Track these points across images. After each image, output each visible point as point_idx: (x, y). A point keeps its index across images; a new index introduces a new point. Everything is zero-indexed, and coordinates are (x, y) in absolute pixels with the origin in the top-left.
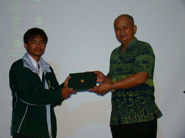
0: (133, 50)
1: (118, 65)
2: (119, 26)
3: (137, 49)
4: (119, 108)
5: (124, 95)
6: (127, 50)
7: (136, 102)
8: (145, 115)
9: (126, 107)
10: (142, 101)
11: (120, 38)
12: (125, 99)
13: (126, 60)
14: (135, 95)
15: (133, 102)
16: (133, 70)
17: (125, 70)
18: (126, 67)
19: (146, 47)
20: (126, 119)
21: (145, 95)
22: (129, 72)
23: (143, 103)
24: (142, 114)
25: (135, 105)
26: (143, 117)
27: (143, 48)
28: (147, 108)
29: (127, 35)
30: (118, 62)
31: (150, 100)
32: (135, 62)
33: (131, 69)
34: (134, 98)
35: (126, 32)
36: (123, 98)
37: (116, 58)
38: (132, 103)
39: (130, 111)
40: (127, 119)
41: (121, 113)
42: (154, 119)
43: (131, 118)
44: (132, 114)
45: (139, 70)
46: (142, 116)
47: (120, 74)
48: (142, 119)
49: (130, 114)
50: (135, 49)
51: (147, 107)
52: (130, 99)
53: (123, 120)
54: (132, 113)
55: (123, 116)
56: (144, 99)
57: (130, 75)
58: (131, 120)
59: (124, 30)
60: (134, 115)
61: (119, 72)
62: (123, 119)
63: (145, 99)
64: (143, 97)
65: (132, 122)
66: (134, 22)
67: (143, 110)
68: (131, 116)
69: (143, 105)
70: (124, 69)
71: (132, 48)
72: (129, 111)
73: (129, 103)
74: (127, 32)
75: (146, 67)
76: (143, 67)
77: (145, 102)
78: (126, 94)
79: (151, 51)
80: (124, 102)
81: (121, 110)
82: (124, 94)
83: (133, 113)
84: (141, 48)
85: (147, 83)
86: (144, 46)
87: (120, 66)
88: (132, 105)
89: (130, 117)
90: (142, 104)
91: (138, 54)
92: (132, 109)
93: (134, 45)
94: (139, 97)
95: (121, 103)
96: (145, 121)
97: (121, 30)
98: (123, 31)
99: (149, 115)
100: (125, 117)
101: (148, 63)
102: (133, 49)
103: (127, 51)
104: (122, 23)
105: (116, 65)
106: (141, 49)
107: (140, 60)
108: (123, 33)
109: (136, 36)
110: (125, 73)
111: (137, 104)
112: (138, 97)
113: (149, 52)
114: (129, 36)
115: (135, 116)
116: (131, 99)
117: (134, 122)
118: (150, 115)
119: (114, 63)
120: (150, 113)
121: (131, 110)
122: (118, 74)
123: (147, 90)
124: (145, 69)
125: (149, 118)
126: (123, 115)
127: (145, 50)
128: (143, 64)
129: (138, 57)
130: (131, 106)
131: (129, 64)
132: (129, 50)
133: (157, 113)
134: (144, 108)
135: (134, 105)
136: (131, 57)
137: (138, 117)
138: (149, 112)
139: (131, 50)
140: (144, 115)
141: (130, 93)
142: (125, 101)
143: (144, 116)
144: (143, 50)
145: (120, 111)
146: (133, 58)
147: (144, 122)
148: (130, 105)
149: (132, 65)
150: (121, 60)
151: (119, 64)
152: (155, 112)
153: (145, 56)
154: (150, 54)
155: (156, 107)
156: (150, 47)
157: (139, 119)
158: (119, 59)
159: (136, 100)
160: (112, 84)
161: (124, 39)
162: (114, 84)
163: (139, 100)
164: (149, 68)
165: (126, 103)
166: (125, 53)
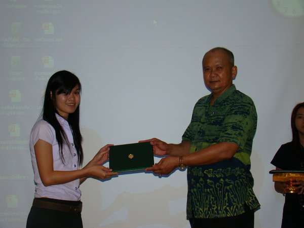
0: (225, 105)
1: (201, 125)
2: (210, 65)
4: (194, 192)
5: (200, 174)
7: (217, 186)
9: (203, 192)
10: (226, 184)
11: (209, 84)
12: (201, 180)
14: (217, 176)
17: (208, 136)
18: (209, 130)
19: (243, 104)
21: (233, 177)
22: (213, 139)
23: (228, 188)
24: (225, 205)
25: (216, 189)
26: (226, 209)
27: (240, 104)
28: (233, 196)
29: (219, 81)
30: (202, 120)
31: (240, 184)
35: (219, 77)
36: (200, 177)
37: (200, 114)
38: (212, 187)
39: (209, 199)
40: (203, 210)
41: (195, 201)
42: (243, 214)
43: (209, 210)
44: (210, 204)
45: (224, 138)
46: (224, 208)
48: (224, 213)
49: (208, 203)
50: (227, 104)
51: (233, 194)
52: (208, 180)
53: (197, 211)
54: (210, 201)
55: (198, 206)
56: (230, 182)
57: (215, 143)
58: (208, 213)
59: (217, 73)
60: (213, 206)
61: (201, 138)
62: (198, 209)
63: (232, 182)
64: (229, 180)
65: (209, 216)
67: (226, 198)
68: (208, 206)
69: (227, 191)
70: (207, 133)
71: (224, 101)
72: (207, 199)
73: (207, 186)
74: (221, 75)
75: (235, 136)
76: (232, 134)
77: (231, 186)
78: (203, 172)
79: (251, 110)
80: (200, 184)
81: (196, 196)
82: (201, 172)
83: (211, 203)
84: (236, 104)
85: (238, 157)
87: (204, 127)
88: (211, 189)
89: (207, 209)
90: (226, 189)
91: (230, 113)
93: (228, 98)
95: (196, 185)
96: (228, 215)
97: (212, 71)
99: (235, 207)
100: (200, 207)
101: (242, 130)
102: (225, 103)
104: (216, 61)
105: (199, 125)
106: (236, 106)
108: (214, 77)
110: (208, 140)
111: (218, 189)
112: (222, 180)
113: (246, 113)
114: (223, 83)
116: (211, 181)
117: (213, 216)
118: (237, 207)
119: (197, 121)
120: (238, 203)
121: (210, 197)
123: (237, 169)
124: (233, 138)
125: (235, 211)
126: (198, 204)
127: (242, 108)
128: (232, 130)
129: (229, 116)
130: (210, 191)
131: (214, 126)
132: (220, 104)
133: (251, 203)
134: (228, 195)
135: (213, 190)
136: (219, 117)
137: (219, 208)
138: (235, 202)
139: (222, 105)
140: (227, 206)
141: (209, 172)
142: (202, 182)
143: (228, 208)
144: (239, 108)
145: (195, 198)
146: (222, 117)
147: (227, 217)
149: (219, 129)
150: (206, 118)
152: (246, 202)
153: (239, 117)
154: (248, 114)
155: (251, 194)
156: (251, 103)
157: (220, 212)
158: (204, 115)
159: (218, 183)
160: (181, 157)
161: (216, 87)
162: (184, 158)
163: (223, 183)
164: (242, 136)
165: (202, 185)
166: (213, 108)
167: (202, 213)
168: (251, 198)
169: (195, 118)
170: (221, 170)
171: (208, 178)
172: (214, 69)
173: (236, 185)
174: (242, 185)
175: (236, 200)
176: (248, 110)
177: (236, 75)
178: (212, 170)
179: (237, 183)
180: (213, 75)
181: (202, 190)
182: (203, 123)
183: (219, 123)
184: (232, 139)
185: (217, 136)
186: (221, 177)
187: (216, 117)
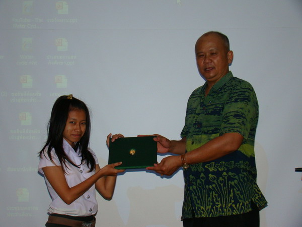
0: (222, 93)
1: (196, 116)
2: (204, 50)
3: (229, 92)
4: (193, 189)
5: (201, 169)
6: (214, 92)
7: (220, 181)
8: (235, 203)
9: (204, 189)
10: (230, 179)
11: (204, 71)
12: (202, 175)
13: (209, 109)
14: (219, 169)
15: (215, 181)
16: (219, 128)
17: (206, 127)
18: (207, 121)
19: (243, 90)
20: (204, 209)
21: (237, 171)
22: (212, 130)
23: (233, 183)
24: (231, 202)
25: (219, 185)
26: (231, 207)
27: (239, 91)
28: (239, 192)
29: (214, 68)
30: (197, 112)
31: (245, 179)
32: (223, 113)
33: (215, 126)
34: (218, 174)
35: (214, 63)
36: (200, 173)
37: (194, 105)
38: (214, 183)
39: (211, 196)
40: (206, 209)
41: (195, 199)
42: (250, 211)
43: (212, 208)
44: (213, 201)
45: (227, 129)
46: (229, 205)
47: (198, 132)
48: (229, 210)
49: (211, 200)
50: (225, 91)
51: (239, 190)
52: (210, 175)
53: (198, 210)
54: (213, 199)
55: (199, 204)
56: (235, 176)
57: (214, 136)
58: (211, 212)
59: (211, 58)
60: (217, 203)
61: (197, 130)
62: (199, 208)
63: (237, 177)
64: (233, 174)
65: (213, 214)
66: (229, 45)
67: (231, 195)
68: (211, 204)
69: (232, 187)
70: (204, 124)
71: (221, 89)
72: (209, 196)
73: (208, 182)
74: (215, 61)
75: (238, 125)
76: (235, 123)
77: (236, 181)
79: (251, 96)
80: (201, 181)
81: (196, 193)
82: (201, 167)
83: (215, 200)
84: (234, 91)
85: (240, 149)
86: (239, 88)
87: (201, 118)
88: (214, 185)
89: (210, 206)
90: (231, 185)
91: (229, 100)
92: (214, 193)
93: (225, 85)
94: (227, 173)
95: (196, 182)
96: (234, 213)
97: (206, 57)
98: (209, 60)
99: (241, 204)
100: (202, 205)
101: (244, 118)
102: (223, 91)
103: (214, 94)
104: (209, 46)
105: (194, 117)
106: (235, 93)
107: (232, 110)
108: (208, 63)
110: (206, 131)
111: (222, 185)
112: (225, 173)
113: (247, 99)
114: (218, 69)
115: (217, 205)
116: (213, 176)
117: (217, 215)
118: (243, 204)
119: (192, 113)
120: (245, 201)
121: (212, 194)
122: (196, 132)
123: (241, 162)
124: (237, 127)
125: (242, 208)
126: (199, 202)
127: (241, 94)
128: (235, 119)
129: (229, 105)
130: (213, 187)
131: (213, 116)
132: (217, 92)
133: (257, 200)
134: (233, 191)
135: (216, 186)
136: (218, 105)
137: (224, 206)
138: (241, 199)
139: (219, 93)
140: (233, 203)
141: (211, 166)
142: (203, 178)
143: (234, 205)
144: (239, 95)
145: (195, 196)
146: (220, 106)
147: (233, 215)
148: (211, 187)
149: (218, 119)
150: (201, 108)
151: (198, 114)
152: (253, 199)
153: (240, 105)
154: (250, 101)
155: (256, 190)
156: (251, 89)
157: (225, 210)
159: (221, 178)
161: (212, 75)
163: (226, 177)
165: (203, 181)
166: (209, 97)
167: (204, 211)
168: (257, 195)
169: (190, 111)
170: (224, 162)
171: (210, 172)
173: (241, 180)
175: (242, 197)
176: (249, 96)
178: (214, 163)
180: (207, 61)
181: (203, 187)
183: (218, 112)
184: (235, 129)
186: (224, 171)
187: (213, 107)
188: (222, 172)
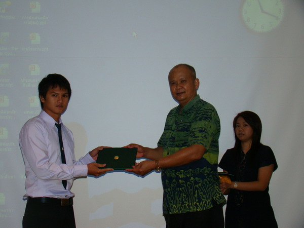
0: (190, 113)
1: (172, 132)
2: (175, 79)
4: (168, 191)
6: (184, 112)
7: (188, 184)
8: (199, 202)
10: (196, 183)
11: (176, 95)
12: (174, 180)
13: (180, 127)
14: (188, 176)
15: (185, 185)
16: (187, 141)
17: (178, 141)
18: (179, 137)
19: (206, 111)
20: (175, 207)
21: (202, 176)
22: (182, 144)
23: (197, 186)
24: (195, 201)
25: (187, 188)
26: (196, 205)
27: (202, 111)
28: (202, 193)
29: (185, 92)
30: (173, 129)
31: (208, 182)
32: (190, 129)
34: (187, 179)
35: (184, 89)
37: (171, 122)
38: (183, 186)
39: (181, 196)
40: (177, 207)
41: (169, 199)
42: (212, 208)
43: (181, 206)
44: (182, 201)
45: (192, 142)
46: (194, 204)
47: (172, 145)
51: (202, 191)
52: (180, 181)
53: (171, 208)
54: (182, 199)
55: (172, 203)
56: (200, 180)
57: (183, 147)
58: (181, 209)
60: (185, 202)
61: (171, 143)
62: (172, 206)
63: (201, 181)
65: (182, 211)
66: (195, 74)
67: (196, 195)
68: (181, 203)
69: (197, 189)
70: (176, 138)
71: (190, 110)
72: (179, 197)
73: (179, 186)
74: (185, 87)
75: (201, 138)
76: (198, 137)
77: (200, 184)
79: (213, 115)
80: (173, 185)
81: (170, 194)
82: (174, 174)
83: (184, 200)
84: (200, 112)
86: (203, 109)
87: (174, 133)
88: (183, 188)
89: (180, 205)
91: (195, 119)
92: (183, 194)
93: (193, 106)
94: (194, 178)
95: (170, 186)
96: (198, 210)
98: (180, 86)
99: (204, 202)
100: (174, 204)
101: (207, 132)
102: (191, 111)
103: (184, 114)
104: (180, 76)
105: (170, 133)
107: (197, 127)
108: (179, 89)
109: (198, 92)
110: (178, 145)
111: (189, 187)
112: (192, 178)
113: (209, 117)
114: (188, 93)
116: (182, 181)
117: (185, 211)
118: (206, 202)
119: (169, 129)
120: (207, 199)
122: (170, 145)
123: (205, 168)
125: (204, 206)
126: (172, 201)
127: (205, 114)
128: (199, 133)
129: (195, 123)
130: (182, 189)
131: (182, 132)
132: (186, 113)
133: (218, 198)
134: (198, 191)
135: (185, 189)
137: (190, 204)
138: (204, 198)
139: (188, 113)
140: (197, 202)
141: (181, 173)
142: (175, 183)
143: (198, 204)
144: (203, 115)
145: (169, 196)
146: (188, 124)
147: (197, 212)
152: (214, 198)
153: (203, 122)
154: (211, 119)
155: (218, 190)
156: (213, 110)
157: (191, 207)
158: (174, 124)
159: (188, 182)
160: (157, 161)
161: (182, 98)
162: (160, 162)
163: (193, 182)
164: (207, 138)
165: (176, 185)
166: (181, 116)
167: (175, 209)
168: (218, 194)
169: (167, 127)
170: (191, 170)
172: (179, 82)
173: (204, 183)
174: (210, 183)
175: (204, 196)
176: (211, 115)
177: (198, 86)
178: (183, 171)
179: (206, 182)
180: (179, 88)
181: (175, 189)
182: (173, 131)
183: (186, 129)
184: (199, 141)
185: (185, 141)
186: (191, 176)
187: (183, 125)
188: (190, 177)
